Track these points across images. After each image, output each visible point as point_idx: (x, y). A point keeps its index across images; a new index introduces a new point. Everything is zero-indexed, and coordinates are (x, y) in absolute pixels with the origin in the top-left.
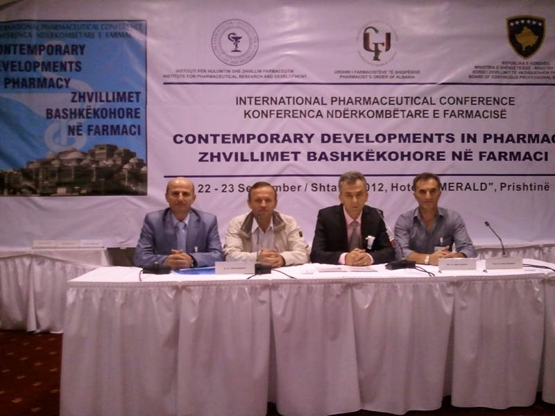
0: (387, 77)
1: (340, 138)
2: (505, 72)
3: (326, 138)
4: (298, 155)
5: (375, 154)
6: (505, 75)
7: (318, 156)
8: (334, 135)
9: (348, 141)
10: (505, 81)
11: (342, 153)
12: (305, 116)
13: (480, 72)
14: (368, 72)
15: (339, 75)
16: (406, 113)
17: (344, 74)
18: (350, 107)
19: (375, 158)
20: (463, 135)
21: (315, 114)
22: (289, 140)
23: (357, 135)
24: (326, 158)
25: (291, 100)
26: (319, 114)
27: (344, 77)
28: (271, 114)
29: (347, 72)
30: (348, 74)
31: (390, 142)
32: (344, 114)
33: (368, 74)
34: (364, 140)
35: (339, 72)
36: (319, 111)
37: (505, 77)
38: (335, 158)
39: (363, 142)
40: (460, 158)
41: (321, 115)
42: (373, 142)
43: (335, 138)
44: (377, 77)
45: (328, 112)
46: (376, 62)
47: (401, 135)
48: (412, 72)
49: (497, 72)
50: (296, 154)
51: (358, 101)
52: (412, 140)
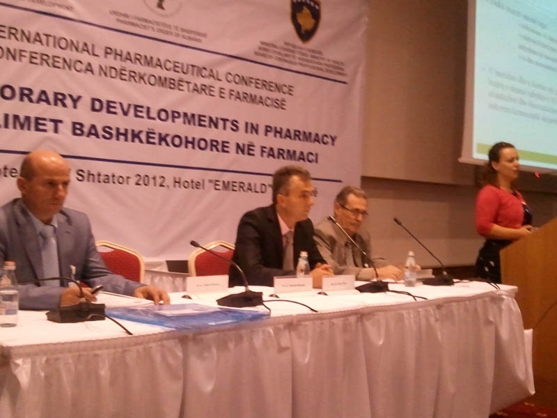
0: (171, 33)
1: (114, 107)
2: (286, 55)
3: (97, 105)
4: (60, 125)
5: (156, 136)
6: (286, 58)
7: (86, 130)
8: (109, 102)
9: (125, 114)
10: (286, 66)
11: (118, 129)
12: (70, 67)
13: (265, 50)
14: (150, 22)
15: (115, 17)
16: (191, 86)
17: (122, 18)
18: (129, 66)
19: (156, 141)
20: (247, 124)
21: (83, 67)
22: (47, 101)
23: (136, 106)
24: (97, 135)
25: (51, 40)
26: (89, 69)
27: (122, 22)
28: (21, 55)
29: (126, 16)
30: (126, 19)
31: (173, 121)
32: (121, 74)
33: (150, 25)
34: (144, 115)
35: (115, 13)
36: (89, 64)
37: (286, 61)
38: (107, 136)
39: (142, 117)
40: (243, 152)
41: (92, 71)
42: (154, 119)
43: (109, 107)
44: (161, 31)
45: (101, 67)
46: (159, 10)
47: (185, 115)
48: (199, 34)
49: (279, 53)
50: (56, 122)
51: (138, 58)
52: (197, 123)
